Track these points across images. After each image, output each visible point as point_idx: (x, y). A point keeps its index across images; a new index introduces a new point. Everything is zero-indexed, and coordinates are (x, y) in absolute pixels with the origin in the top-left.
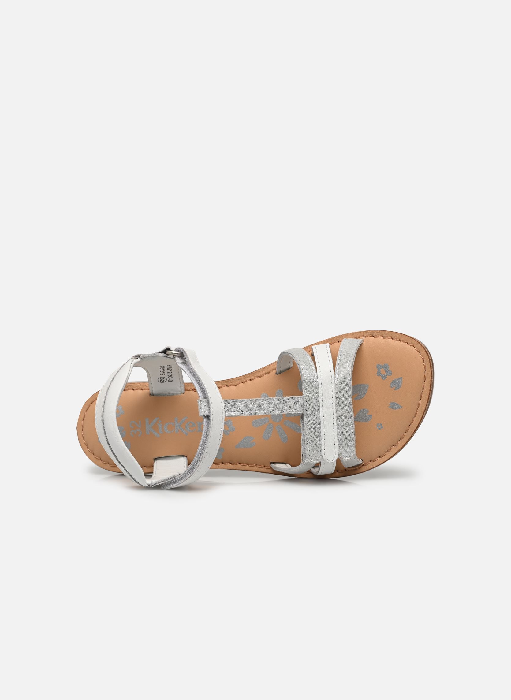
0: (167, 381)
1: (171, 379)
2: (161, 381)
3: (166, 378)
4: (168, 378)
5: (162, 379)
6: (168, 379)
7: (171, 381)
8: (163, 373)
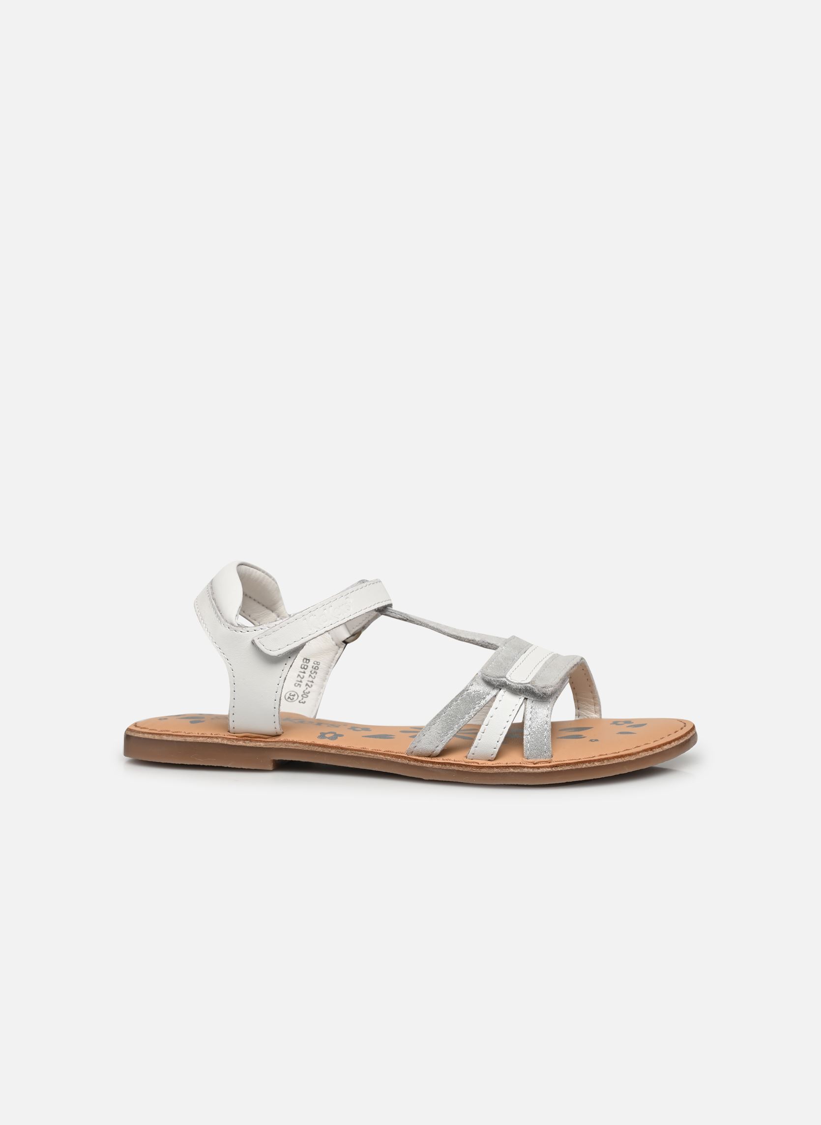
0: (298, 700)
1: (305, 699)
2: (289, 698)
3: (298, 696)
4: (302, 696)
5: (293, 695)
6: (300, 698)
7: (302, 702)
8: (300, 683)
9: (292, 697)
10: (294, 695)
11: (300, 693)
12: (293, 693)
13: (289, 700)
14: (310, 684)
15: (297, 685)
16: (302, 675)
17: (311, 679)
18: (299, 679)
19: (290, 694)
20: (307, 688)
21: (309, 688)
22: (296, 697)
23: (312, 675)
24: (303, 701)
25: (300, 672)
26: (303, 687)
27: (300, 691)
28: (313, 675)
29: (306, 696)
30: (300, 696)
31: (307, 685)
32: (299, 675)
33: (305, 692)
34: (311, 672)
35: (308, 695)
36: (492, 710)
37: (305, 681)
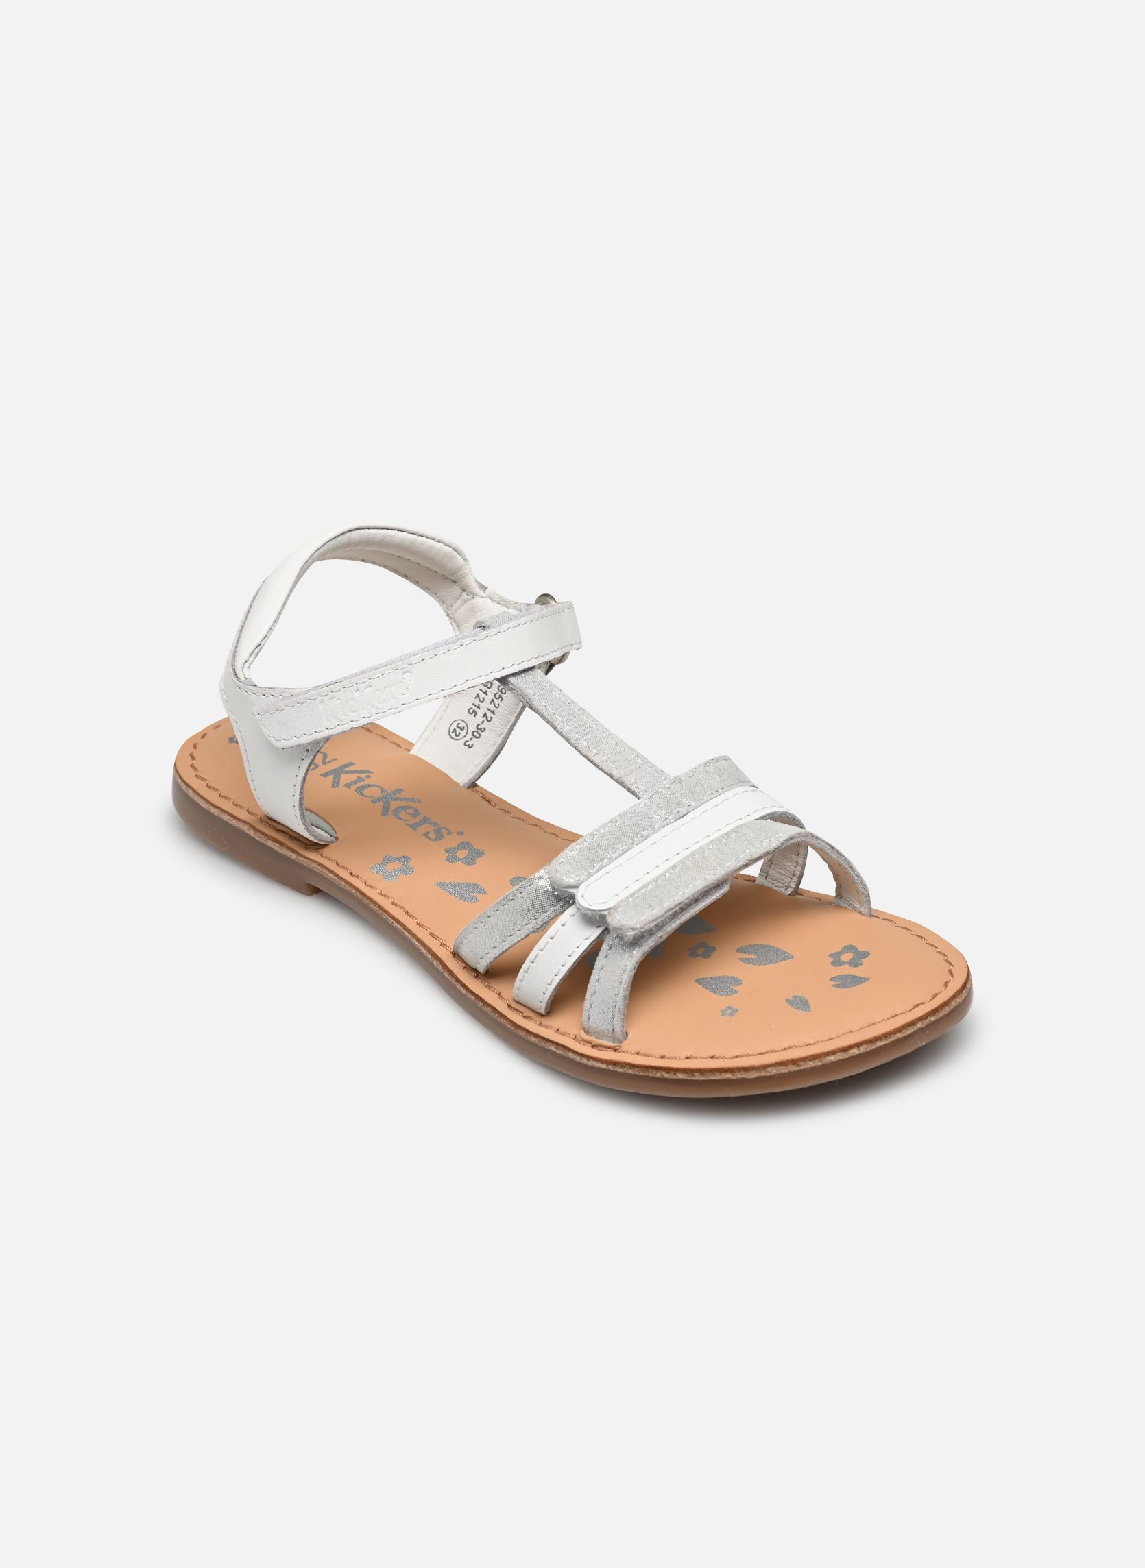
1: (474, 740)
2: (454, 731)
3: (467, 732)
4: (473, 733)
5: (460, 728)
6: (469, 736)
7: (469, 745)
8: (477, 709)
9: (458, 730)
10: (462, 729)
11: (472, 728)
12: (462, 725)
13: (453, 735)
14: (489, 715)
15: (471, 711)
16: (482, 695)
17: (492, 707)
18: (477, 702)
19: (459, 724)
20: (483, 722)
21: (486, 721)
22: (463, 733)
23: (495, 700)
24: (470, 743)
25: (481, 690)
26: (479, 718)
27: (473, 722)
28: (496, 702)
29: (478, 735)
30: (470, 732)
31: (485, 715)
32: (478, 695)
33: (479, 727)
34: (495, 694)
35: (481, 733)
36: (545, 939)
37: (484, 707)
